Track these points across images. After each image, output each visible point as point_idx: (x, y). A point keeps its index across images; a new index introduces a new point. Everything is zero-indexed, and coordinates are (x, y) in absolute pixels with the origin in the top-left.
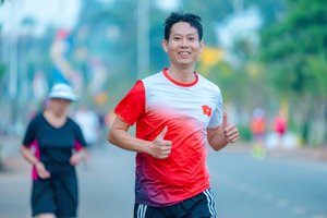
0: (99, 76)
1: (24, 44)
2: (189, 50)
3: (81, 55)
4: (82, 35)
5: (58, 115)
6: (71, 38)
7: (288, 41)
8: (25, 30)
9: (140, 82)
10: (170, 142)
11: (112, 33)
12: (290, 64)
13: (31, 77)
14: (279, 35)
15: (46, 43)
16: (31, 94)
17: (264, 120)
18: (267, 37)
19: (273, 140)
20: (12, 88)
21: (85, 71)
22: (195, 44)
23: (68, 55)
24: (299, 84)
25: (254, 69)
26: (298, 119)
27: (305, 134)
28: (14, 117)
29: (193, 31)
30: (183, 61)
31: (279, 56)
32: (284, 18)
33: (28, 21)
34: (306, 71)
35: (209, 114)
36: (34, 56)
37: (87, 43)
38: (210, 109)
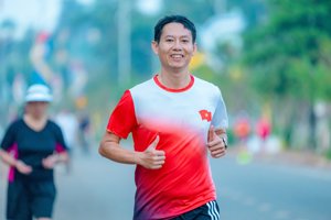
0: (79, 79)
2: (182, 53)
4: (63, 38)
6: (51, 42)
7: (271, 44)
9: (128, 92)
10: (162, 152)
11: (93, 36)
12: (272, 69)
13: (10, 80)
14: (262, 38)
15: (26, 46)
16: (11, 98)
18: (249, 40)
19: (255, 144)
21: (65, 74)
22: (189, 46)
23: (49, 58)
24: (281, 87)
25: (237, 73)
26: (281, 122)
27: (288, 137)
29: (187, 32)
31: (263, 59)
32: (267, 20)
33: (9, 24)
34: (290, 74)
35: (209, 119)
36: (14, 59)
37: (67, 46)
38: (210, 114)
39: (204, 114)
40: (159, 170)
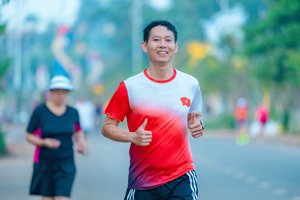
0: (97, 68)
1: (28, 40)
2: (167, 50)
3: (80, 49)
4: (81, 31)
5: (58, 104)
6: (70, 34)
7: (270, 36)
8: (29, 27)
9: (122, 83)
10: (150, 132)
11: (109, 29)
12: (272, 58)
13: (34, 69)
14: (262, 31)
15: (48, 38)
16: (35, 85)
17: (247, 108)
18: (250, 34)
19: (256, 127)
20: (17, 80)
21: (83, 63)
23: (68, 49)
24: (280, 76)
25: (239, 62)
26: (279, 109)
27: (286, 122)
28: (19, 106)
30: (162, 59)
31: (262, 50)
32: (266, 16)
33: (31, 18)
34: (286, 64)
35: (188, 105)
36: (37, 50)
37: (85, 39)
38: (189, 100)
39: (185, 101)
40: (147, 146)
